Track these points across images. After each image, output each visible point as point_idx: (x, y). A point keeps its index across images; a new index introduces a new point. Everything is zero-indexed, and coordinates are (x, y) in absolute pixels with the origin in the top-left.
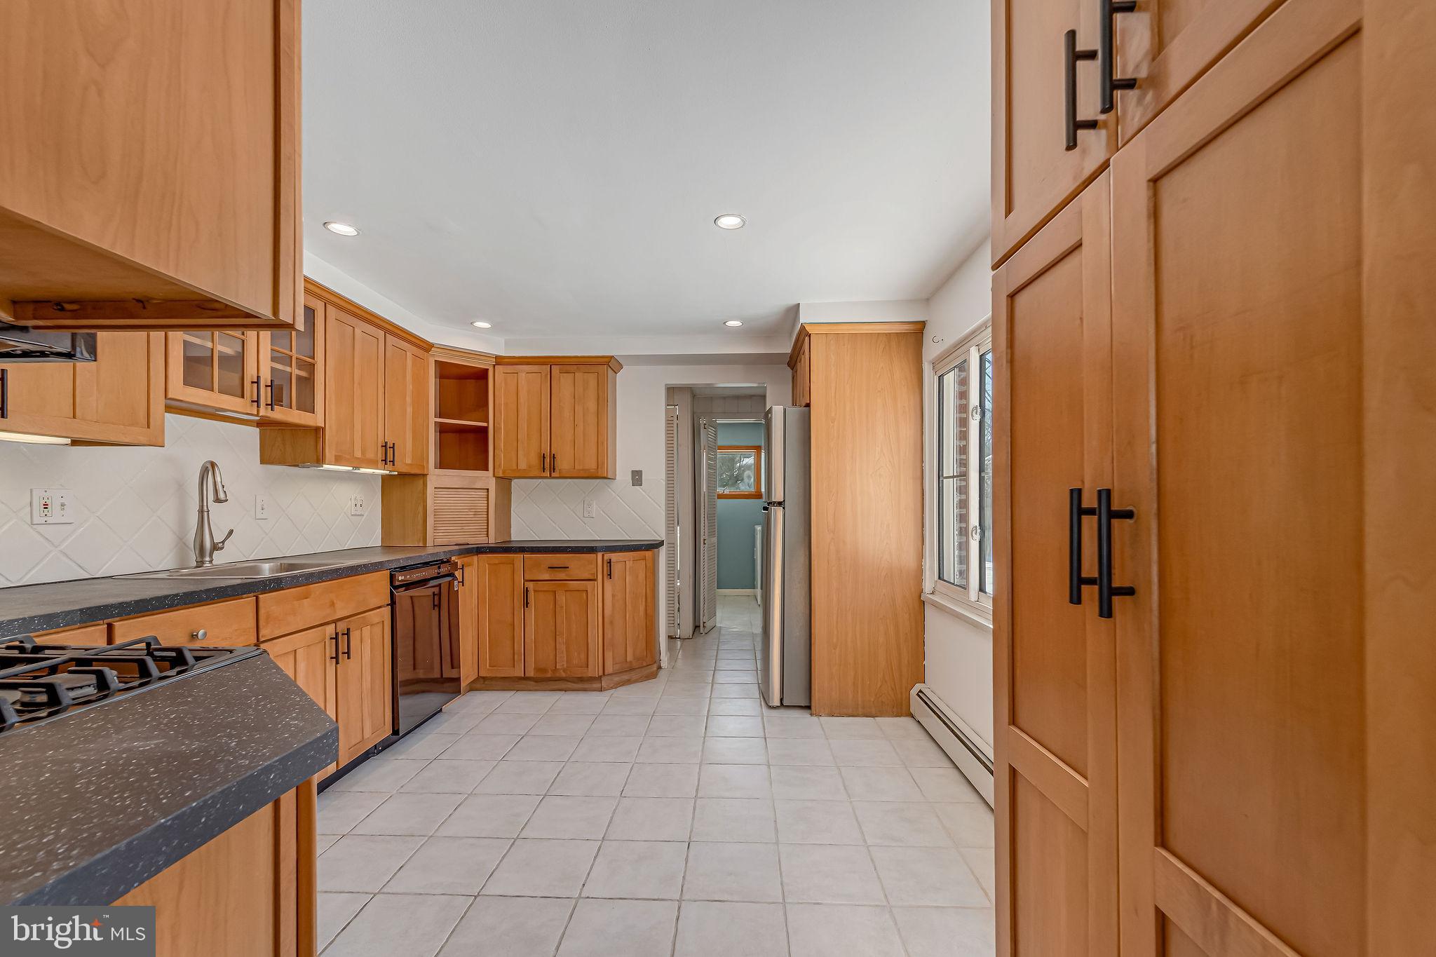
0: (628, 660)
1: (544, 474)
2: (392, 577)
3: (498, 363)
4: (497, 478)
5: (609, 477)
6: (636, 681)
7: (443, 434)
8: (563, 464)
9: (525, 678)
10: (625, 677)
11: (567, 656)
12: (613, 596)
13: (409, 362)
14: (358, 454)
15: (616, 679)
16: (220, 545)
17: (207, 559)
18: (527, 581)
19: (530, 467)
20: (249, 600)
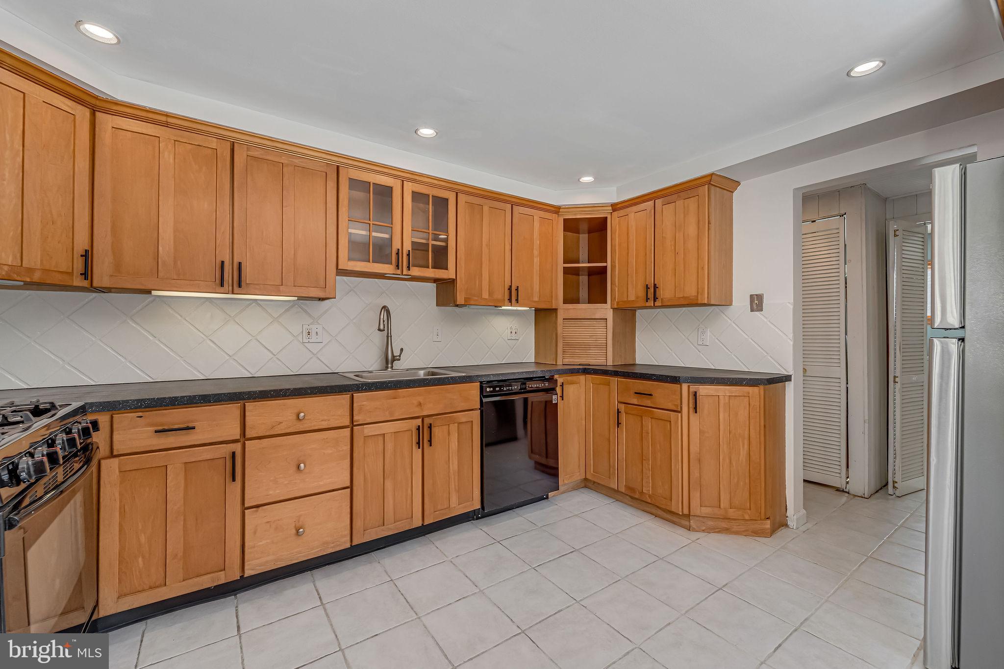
0: (722, 506)
1: (648, 304)
3: (614, 210)
4: (614, 309)
5: (712, 303)
6: (737, 533)
7: (590, 277)
8: (666, 293)
9: (617, 491)
10: (724, 525)
12: (701, 432)
13: (537, 224)
14: (485, 295)
15: (710, 523)
16: (398, 357)
17: (390, 366)
18: (621, 403)
19: (637, 298)
20: (346, 397)
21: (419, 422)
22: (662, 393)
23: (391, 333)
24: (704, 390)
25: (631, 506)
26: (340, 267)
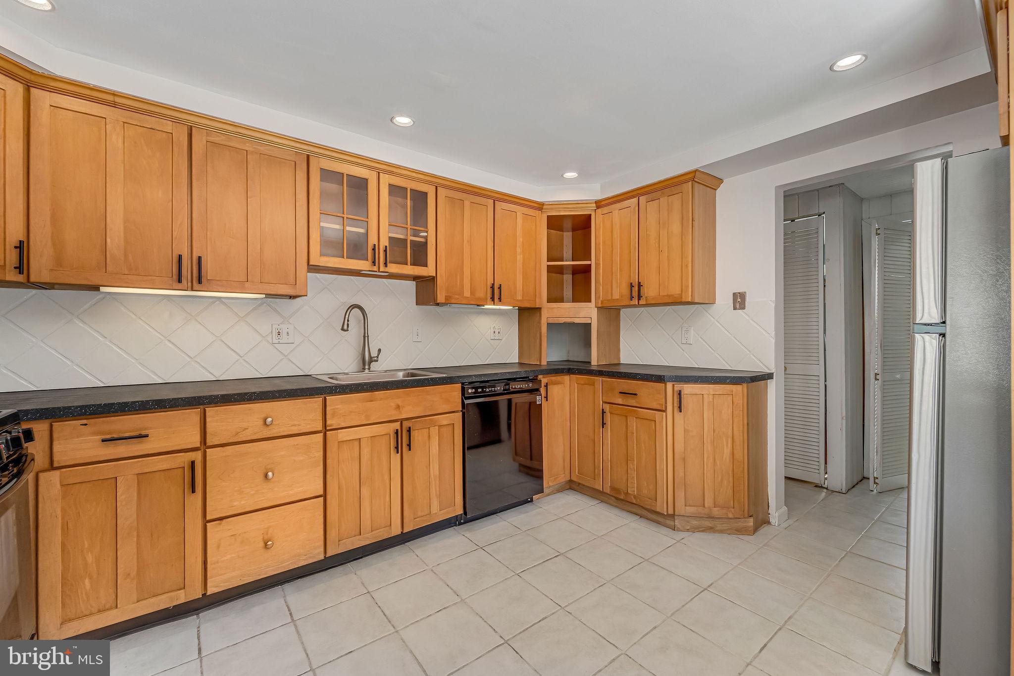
0: (706, 505)
1: (632, 303)
2: (463, 389)
3: (598, 207)
4: (598, 308)
5: (696, 301)
6: (721, 532)
8: (650, 291)
9: (602, 493)
10: (708, 523)
11: (637, 484)
12: (686, 431)
13: (520, 221)
14: (467, 293)
15: (695, 522)
16: (375, 358)
17: (367, 367)
18: (606, 403)
19: (621, 297)
20: (319, 400)
21: (397, 425)
22: (647, 392)
23: (368, 333)
24: (688, 389)
25: (616, 507)
26: (311, 263)
